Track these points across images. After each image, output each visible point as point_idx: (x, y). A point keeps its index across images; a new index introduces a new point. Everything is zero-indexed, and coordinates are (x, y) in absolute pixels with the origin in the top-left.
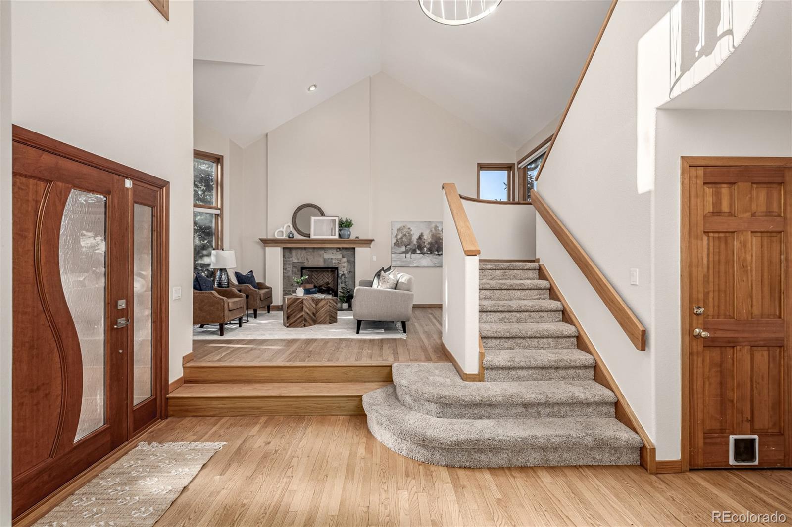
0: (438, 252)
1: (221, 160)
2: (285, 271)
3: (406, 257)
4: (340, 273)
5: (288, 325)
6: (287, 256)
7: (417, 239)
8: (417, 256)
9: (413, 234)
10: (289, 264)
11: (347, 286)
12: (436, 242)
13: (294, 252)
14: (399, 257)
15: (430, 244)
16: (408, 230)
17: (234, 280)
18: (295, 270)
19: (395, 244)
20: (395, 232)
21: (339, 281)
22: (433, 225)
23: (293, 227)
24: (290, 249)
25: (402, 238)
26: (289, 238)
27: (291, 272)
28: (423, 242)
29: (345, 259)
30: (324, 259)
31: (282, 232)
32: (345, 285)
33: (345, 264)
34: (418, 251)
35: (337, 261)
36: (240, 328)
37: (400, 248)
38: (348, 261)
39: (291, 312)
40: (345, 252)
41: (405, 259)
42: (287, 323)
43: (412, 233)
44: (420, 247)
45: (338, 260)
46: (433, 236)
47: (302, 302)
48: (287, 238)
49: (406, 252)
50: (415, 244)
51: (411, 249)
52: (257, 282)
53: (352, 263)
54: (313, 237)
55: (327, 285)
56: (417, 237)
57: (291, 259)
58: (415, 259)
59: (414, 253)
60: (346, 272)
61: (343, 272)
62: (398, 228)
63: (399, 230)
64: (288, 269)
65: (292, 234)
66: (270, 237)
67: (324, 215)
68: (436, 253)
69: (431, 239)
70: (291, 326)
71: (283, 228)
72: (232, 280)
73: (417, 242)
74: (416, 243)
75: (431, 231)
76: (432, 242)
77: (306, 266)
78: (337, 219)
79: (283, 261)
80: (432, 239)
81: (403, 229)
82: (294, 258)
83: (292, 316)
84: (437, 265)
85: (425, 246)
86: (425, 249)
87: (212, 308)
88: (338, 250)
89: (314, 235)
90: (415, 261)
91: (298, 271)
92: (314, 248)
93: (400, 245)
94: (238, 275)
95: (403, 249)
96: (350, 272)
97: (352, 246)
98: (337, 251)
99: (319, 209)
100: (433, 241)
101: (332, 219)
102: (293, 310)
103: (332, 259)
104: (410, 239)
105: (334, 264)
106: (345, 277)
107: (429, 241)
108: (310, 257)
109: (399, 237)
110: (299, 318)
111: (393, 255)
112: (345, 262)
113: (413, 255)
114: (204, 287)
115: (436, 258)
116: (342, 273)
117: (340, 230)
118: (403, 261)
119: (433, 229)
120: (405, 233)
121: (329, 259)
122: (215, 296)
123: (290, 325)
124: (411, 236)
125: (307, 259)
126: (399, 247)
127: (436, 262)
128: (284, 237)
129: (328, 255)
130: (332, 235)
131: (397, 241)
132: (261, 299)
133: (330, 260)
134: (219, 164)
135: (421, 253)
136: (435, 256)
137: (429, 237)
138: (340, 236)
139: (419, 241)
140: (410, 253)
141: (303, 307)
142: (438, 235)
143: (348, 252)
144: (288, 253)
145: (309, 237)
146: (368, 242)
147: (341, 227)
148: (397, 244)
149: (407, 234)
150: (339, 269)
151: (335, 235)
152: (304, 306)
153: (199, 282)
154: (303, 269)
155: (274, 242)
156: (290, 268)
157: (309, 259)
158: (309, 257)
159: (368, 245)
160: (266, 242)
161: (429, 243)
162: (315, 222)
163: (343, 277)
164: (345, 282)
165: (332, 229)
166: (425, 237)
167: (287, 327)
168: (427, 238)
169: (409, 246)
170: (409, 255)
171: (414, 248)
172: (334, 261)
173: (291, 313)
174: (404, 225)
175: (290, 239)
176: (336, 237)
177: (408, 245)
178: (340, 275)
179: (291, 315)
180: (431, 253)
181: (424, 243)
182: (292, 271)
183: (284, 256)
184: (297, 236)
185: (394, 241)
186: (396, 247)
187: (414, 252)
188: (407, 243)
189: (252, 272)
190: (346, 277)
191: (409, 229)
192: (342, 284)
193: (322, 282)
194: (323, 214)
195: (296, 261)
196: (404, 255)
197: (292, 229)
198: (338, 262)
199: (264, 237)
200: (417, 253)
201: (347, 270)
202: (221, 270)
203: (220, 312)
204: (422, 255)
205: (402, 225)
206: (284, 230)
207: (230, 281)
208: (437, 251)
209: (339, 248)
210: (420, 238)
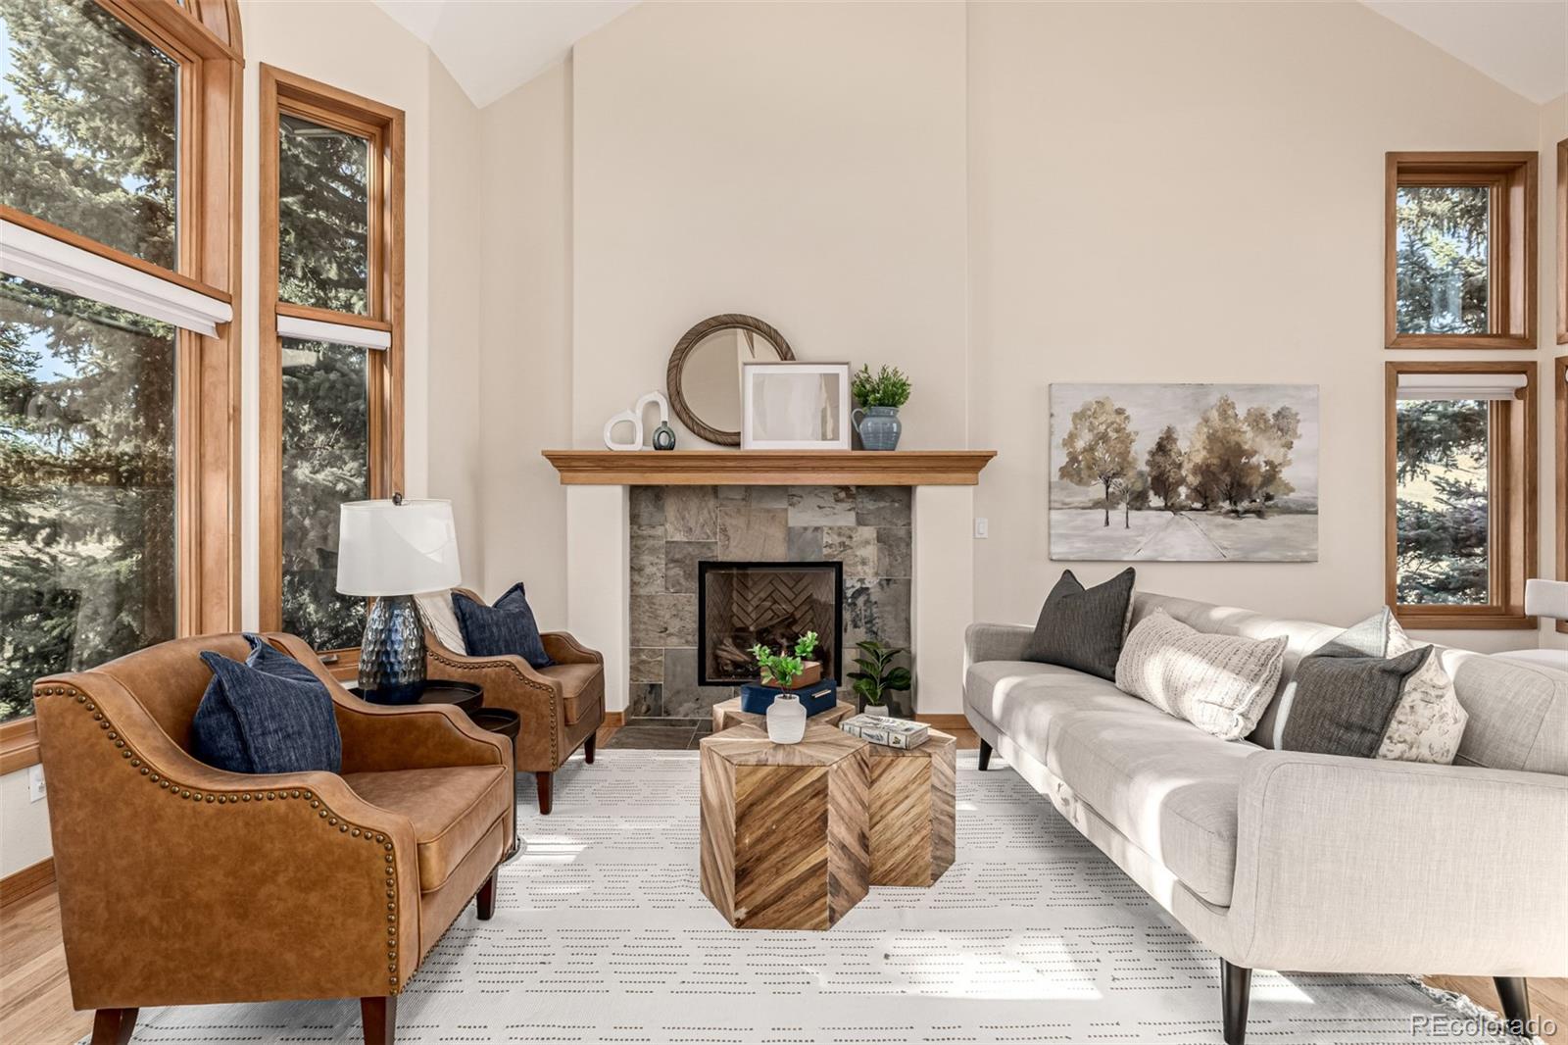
0: (1234, 501)
1: (394, 126)
2: (637, 578)
3: (1107, 523)
4: (851, 584)
5: (742, 913)
6: (644, 519)
7: (1153, 454)
8: (1152, 519)
9: (1137, 433)
10: (653, 551)
11: (876, 633)
12: (1226, 466)
13: (671, 507)
14: (1079, 521)
15: (1203, 470)
16: (1114, 417)
17: (449, 636)
18: (676, 571)
19: (1065, 472)
20: (1064, 426)
21: (847, 616)
22: (1214, 399)
23: (672, 406)
24: (657, 493)
25: (1091, 449)
26: (658, 447)
27: (660, 582)
28: (1174, 463)
29: (868, 532)
30: (789, 530)
31: (632, 425)
32: (870, 631)
33: (870, 552)
34: (1155, 501)
35: (837, 540)
36: (484, 925)
37: (1082, 488)
38: (879, 539)
39: (760, 840)
40: (869, 505)
41: (1104, 532)
42: (737, 905)
43: (1130, 428)
44: (1162, 484)
45: (839, 535)
46: (1212, 438)
47: (820, 791)
48: (650, 449)
49: (1108, 503)
50: (1141, 474)
51: (1126, 491)
52: (541, 631)
53: (897, 546)
54: (751, 444)
55: (789, 626)
56: (1153, 446)
57: (659, 531)
58: (1142, 530)
59: (1139, 509)
60: (871, 582)
61: (862, 581)
62: (1078, 409)
63: (1079, 417)
64: (649, 570)
65: (670, 434)
66: (579, 445)
67: (793, 358)
68: (1226, 505)
69: (1204, 453)
70: (754, 921)
71: (634, 411)
72: (440, 635)
73: (1148, 463)
74: (1146, 469)
75: (1206, 421)
76: (1208, 466)
77: (721, 558)
78: (842, 372)
79: (632, 537)
80: (1210, 451)
81: (1095, 415)
82: (673, 527)
83: (765, 865)
84: (1230, 556)
85: (1182, 481)
86: (1183, 491)
87: (313, 898)
88: (842, 495)
89: (755, 439)
90: (1144, 540)
91: (688, 576)
92: (748, 488)
93: (1084, 474)
94: (463, 606)
95: (1097, 490)
96: (888, 580)
97: (905, 479)
98: (838, 501)
99: (773, 336)
100: (1215, 461)
101: (826, 376)
102: (769, 833)
103: (817, 529)
104: (1124, 455)
105: (826, 551)
106: (867, 601)
107: (1199, 457)
108: (735, 523)
109: (1080, 444)
110: (802, 880)
111: (1055, 515)
112: (867, 542)
113: (1133, 514)
114: (271, 742)
115: (1225, 526)
116: (858, 586)
117: (858, 418)
118: (1099, 539)
119: (1214, 415)
120: (1102, 428)
121: (805, 529)
122: (332, 820)
123: (751, 914)
124: (1126, 440)
125: (724, 530)
126: (1080, 482)
127: (1225, 544)
128: (638, 446)
129: (801, 517)
130: (824, 438)
131: (1073, 459)
132: (567, 722)
133: (809, 534)
134: (388, 151)
135: (1166, 508)
136: (1220, 519)
137: (1199, 445)
138: (857, 441)
139: (1159, 459)
140: (1123, 506)
141: (824, 819)
142: (1234, 438)
143: (882, 504)
144: (651, 508)
145: (737, 445)
146: (969, 465)
147: (865, 403)
148: (1074, 471)
149: (1113, 435)
150: (845, 568)
151: (836, 437)
152: (829, 806)
153: (234, 715)
154: (705, 567)
155: (602, 464)
156: (655, 566)
157: (730, 533)
158: (728, 521)
159: (969, 476)
160: (570, 464)
161: (1198, 470)
162: (759, 386)
163: (860, 601)
164: (870, 621)
165: (824, 411)
166: (1182, 445)
167: (740, 924)
168: (1192, 448)
169: (1120, 480)
170: (1117, 515)
171: (1139, 487)
172: (827, 539)
173: (759, 848)
174: (1100, 395)
175: (664, 454)
176: (843, 444)
177: (1115, 475)
178: (849, 593)
179: (760, 860)
180: (1205, 507)
181: (1180, 466)
182: (666, 577)
183: (634, 519)
184: (691, 444)
185: (1061, 459)
186: (1066, 481)
187: (1138, 501)
188: (1111, 468)
189: (519, 587)
190: (873, 598)
191: (1120, 412)
192: (856, 626)
193: (770, 614)
194: (786, 354)
195: (679, 537)
196: (1100, 514)
197: (664, 413)
198: (842, 544)
199: (560, 447)
200: (1150, 508)
201: (877, 574)
202: (391, 603)
203: (365, 926)
204: (1169, 514)
205: (1090, 397)
206: (636, 419)
207: (428, 642)
208: (1230, 498)
209: (845, 488)
210: (1163, 447)
